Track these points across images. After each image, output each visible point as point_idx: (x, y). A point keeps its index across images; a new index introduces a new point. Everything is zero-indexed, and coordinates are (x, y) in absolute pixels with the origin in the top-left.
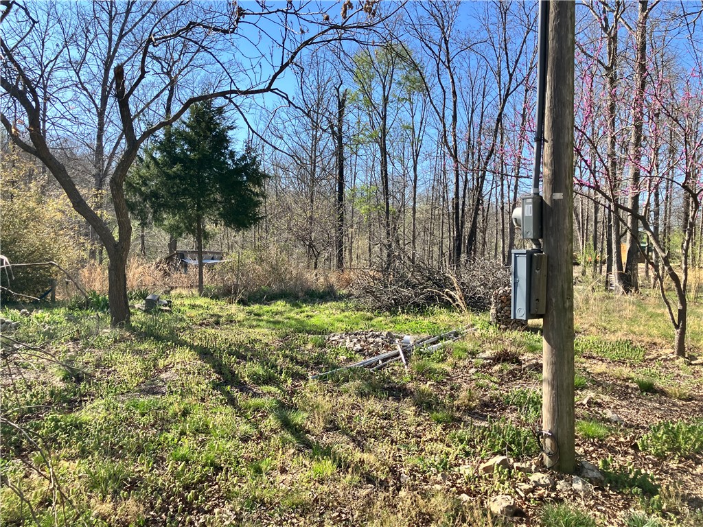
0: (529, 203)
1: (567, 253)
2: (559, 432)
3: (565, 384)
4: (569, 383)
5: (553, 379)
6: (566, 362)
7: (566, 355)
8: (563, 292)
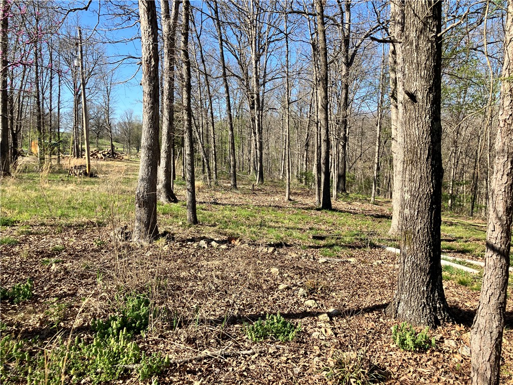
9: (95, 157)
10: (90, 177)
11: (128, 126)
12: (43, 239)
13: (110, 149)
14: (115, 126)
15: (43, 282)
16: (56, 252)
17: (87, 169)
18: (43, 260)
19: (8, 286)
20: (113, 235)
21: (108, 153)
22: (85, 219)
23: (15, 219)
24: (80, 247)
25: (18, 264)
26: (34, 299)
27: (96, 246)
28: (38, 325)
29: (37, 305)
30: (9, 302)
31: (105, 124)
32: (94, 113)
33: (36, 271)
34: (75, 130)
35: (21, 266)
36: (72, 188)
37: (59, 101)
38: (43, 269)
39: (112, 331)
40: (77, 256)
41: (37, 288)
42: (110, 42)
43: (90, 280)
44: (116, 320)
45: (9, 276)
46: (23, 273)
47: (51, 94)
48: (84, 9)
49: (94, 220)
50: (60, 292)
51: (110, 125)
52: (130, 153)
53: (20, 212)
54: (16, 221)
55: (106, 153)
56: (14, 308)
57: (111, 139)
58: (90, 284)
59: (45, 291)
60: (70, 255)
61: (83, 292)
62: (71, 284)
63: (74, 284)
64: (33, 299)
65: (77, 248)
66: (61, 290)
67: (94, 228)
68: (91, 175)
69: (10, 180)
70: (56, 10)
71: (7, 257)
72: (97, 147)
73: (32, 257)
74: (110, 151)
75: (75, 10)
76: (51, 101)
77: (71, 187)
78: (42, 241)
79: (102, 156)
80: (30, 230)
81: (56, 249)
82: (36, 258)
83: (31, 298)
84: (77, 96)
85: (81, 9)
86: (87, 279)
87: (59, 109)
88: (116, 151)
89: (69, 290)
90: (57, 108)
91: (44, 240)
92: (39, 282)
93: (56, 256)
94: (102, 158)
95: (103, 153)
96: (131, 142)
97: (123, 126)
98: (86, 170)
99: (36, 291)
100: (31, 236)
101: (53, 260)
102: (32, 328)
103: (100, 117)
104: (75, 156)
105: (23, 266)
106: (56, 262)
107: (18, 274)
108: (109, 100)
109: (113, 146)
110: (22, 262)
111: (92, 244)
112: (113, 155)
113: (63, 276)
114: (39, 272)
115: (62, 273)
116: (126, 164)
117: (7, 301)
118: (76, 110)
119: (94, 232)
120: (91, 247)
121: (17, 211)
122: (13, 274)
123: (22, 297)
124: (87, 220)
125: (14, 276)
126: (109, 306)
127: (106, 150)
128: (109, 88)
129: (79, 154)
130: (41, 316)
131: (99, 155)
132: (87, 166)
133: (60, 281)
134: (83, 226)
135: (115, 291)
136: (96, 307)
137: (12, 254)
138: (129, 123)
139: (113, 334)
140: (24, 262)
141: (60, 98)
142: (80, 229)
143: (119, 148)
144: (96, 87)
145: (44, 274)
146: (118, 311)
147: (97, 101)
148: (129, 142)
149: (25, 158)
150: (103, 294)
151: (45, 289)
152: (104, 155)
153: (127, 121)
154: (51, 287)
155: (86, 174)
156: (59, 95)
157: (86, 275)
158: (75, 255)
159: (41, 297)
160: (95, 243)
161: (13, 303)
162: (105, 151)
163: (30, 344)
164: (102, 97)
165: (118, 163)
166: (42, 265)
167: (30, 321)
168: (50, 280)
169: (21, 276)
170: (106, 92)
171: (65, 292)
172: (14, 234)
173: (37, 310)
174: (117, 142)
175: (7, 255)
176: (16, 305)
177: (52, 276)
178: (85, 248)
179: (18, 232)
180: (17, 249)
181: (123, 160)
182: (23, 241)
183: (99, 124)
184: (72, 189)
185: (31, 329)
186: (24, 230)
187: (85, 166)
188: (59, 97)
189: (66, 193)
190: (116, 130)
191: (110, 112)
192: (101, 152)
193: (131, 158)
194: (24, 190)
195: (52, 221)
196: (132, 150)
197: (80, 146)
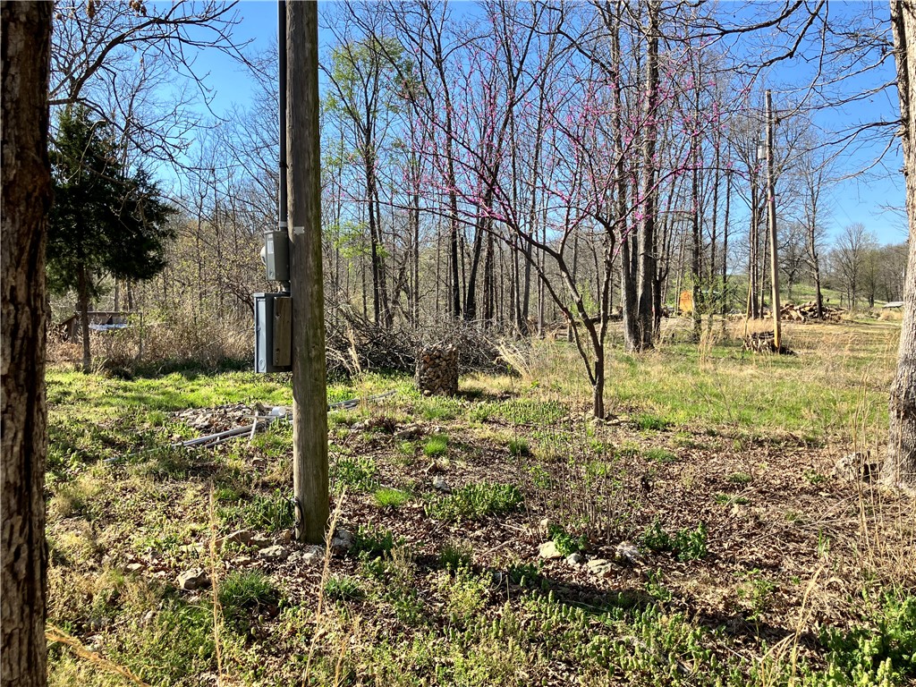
0: (270, 239)
1: (312, 295)
2: (306, 498)
3: (311, 444)
4: (316, 443)
5: (299, 440)
6: (312, 419)
7: (312, 411)
8: (307, 340)
9: (787, 316)
10: (781, 353)
11: (852, 258)
12: (713, 458)
13: (815, 301)
14: (824, 259)
15: (721, 534)
16: (737, 484)
17: (775, 338)
18: (717, 495)
19: (668, 530)
20: (841, 466)
21: (811, 310)
22: (781, 431)
23: (667, 420)
24: (779, 481)
25: (679, 495)
26: (710, 560)
27: (808, 483)
28: (721, 607)
29: (716, 572)
30: (672, 556)
31: (806, 256)
32: (786, 236)
33: (707, 512)
34: (752, 271)
35: (684, 499)
36: (752, 372)
37: (727, 223)
38: (717, 511)
39: (862, 658)
40: (773, 496)
41: (712, 542)
42: (831, 105)
43: (804, 547)
44: (869, 638)
45: (668, 513)
46: (687, 512)
47: (715, 212)
48: (787, 56)
49: (799, 433)
50: (750, 557)
51: (815, 257)
52: (856, 309)
53: (674, 409)
54: (668, 423)
55: (807, 309)
56: (679, 568)
57: (818, 283)
58: (804, 554)
59: (725, 550)
60: (761, 492)
61: (791, 566)
62: (769, 547)
63: (775, 548)
64: (708, 561)
65: (772, 481)
66: (752, 553)
67: (800, 449)
68: (783, 351)
69: (654, 356)
70: (739, 70)
71: (662, 481)
72: (790, 298)
73: (699, 487)
74: (815, 305)
75: (771, 62)
76: (715, 223)
77: (749, 370)
78: (712, 461)
79: (800, 315)
80: (691, 440)
81: (736, 479)
82: (704, 490)
83: (705, 556)
84: (757, 210)
85: (782, 58)
86: (797, 542)
87: (726, 236)
88: (827, 305)
89: (767, 557)
90: (723, 235)
91: (715, 460)
92: (714, 532)
93: (738, 491)
94: (799, 318)
95: (802, 310)
96: (857, 287)
97: (841, 256)
98: (773, 341)
99: (711, 547)
100: (693, 450)
101: (733, 496)
102: (712, 610)
103: (797, 244)
104: (750, 315)
105: (687, 500)
106: (739, 502)
107: (680, 511)
108: (814, 212)
109: (820, 297)
110: (684, 493)
111: (800, 479)
112: (820, 312)
113: (754, 528)
114: (713, 514)
115: (751, 523)
116: (846, 329)
117: (669, 554)
118: (755, 235)
119: (800, 456)
120: (798, 484)
121: (669, 407)
122: (673, 512)
123: (692, 552)
124: (785, 433)
125: (675, 514)
126: (848, 606)
127: (808, 304)
128: (815, 189)
129: (757, 311)
130: (726, 592)
131: (793, 314)
132: (776, 333)
133: (748, 536)
134: (779, 443)
135: (857, 579)
136: (821, 601)
137: (668, 477)
138: (855, 251)
139: (863, 663)
140: (689, 493)
141: (730, 216)
142: (776, 448)
143: (832, 299)
144: (791, 190)
145: (720, 520)
146: (868, 620)
147: (792, 215)
148: (854, 287)
149: (670, 320)
150: (832, 579)
151: (726, 546)
152: (804, 314)
153: (849, 246)
154: (735, 545)
155: (774, 349)
156: (727, 212)
157: (794, 535)
158: (770, 494)
159: (720, 559)
160: (805, 478)
161: (677, 560)
162: (805, 306)
163: (711, 637)
164: (802, 208)
165: (830, 327)
166: (716, 504)
167: (708, 597)
168: (731, 530)
169: (685, 516)
170: (809, 197)
171: (758, 559)
172: (669, 444)
173: (718, 580)
174: (828, 288)
175: (663, 477)
176: (684, 564)
177: (735, 526)
178: (788, 484)
179: (675, 442)
180: (675, 470)
181: (841, 322)
182: (682, 457)
183: (794, 256)
184: (752, 375)
185: (709, 612)
186: (683, 439)
187: (771, 334)
188: (727, 216)
189: (743, 380)
190: (826, 265)
191: (815, 234)
192: (798, 307)
193: (857, 318)
194: (676, 372)
195: (724, 428)
196: (860, 303)
197: (760, 298)
